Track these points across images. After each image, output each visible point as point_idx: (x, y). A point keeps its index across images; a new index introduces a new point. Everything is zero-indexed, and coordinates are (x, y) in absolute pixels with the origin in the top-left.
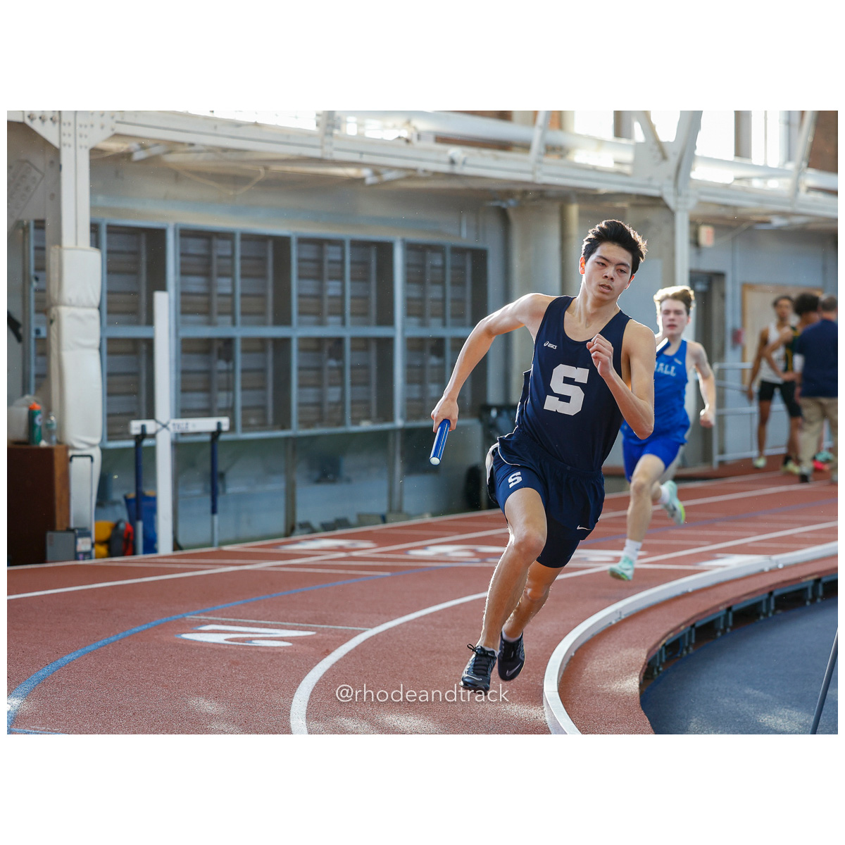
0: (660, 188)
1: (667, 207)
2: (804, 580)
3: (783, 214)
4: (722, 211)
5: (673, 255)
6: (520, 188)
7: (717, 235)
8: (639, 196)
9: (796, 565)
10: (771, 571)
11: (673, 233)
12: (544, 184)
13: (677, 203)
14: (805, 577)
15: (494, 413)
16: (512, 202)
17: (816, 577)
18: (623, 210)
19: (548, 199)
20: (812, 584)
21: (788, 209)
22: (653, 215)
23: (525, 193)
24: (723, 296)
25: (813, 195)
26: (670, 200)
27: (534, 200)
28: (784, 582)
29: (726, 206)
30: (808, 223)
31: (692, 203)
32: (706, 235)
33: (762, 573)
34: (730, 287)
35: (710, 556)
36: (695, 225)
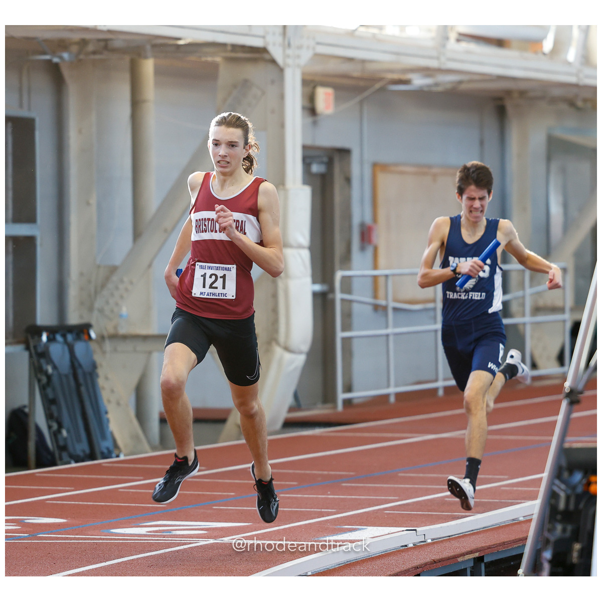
0: (264, 37)
1: (273, 61)
2: (460, 559)
3: (427, 71)
4: (345, 68)
5: (282, 125)
6: (76, 37)
7: (338, 99)
8: (235, 47)
9: (450, 539)
10: (416, 547)
11: (282, 97)
12: (110, 32)
13: (286, 56)
14: (463, 555)
15: (44, 338)
16: (66, 55)
17: (477, 555)
18: (215, 66)
19: (114, 50)
20: (472, 564)
21: (433, 64)
22: (256, 73)
23: (84, 43)
24: (348, 180)
25: (465, 45)
26: (277, 53)
27: (94, 53)
28: (435, 562)
29: (351, 60)
30: (460, 82)
31: (306, 56)
32: (324, 98)
33: (405, 549)
34: (358, 169)
35: (336, 527)
36: (310, 85)
